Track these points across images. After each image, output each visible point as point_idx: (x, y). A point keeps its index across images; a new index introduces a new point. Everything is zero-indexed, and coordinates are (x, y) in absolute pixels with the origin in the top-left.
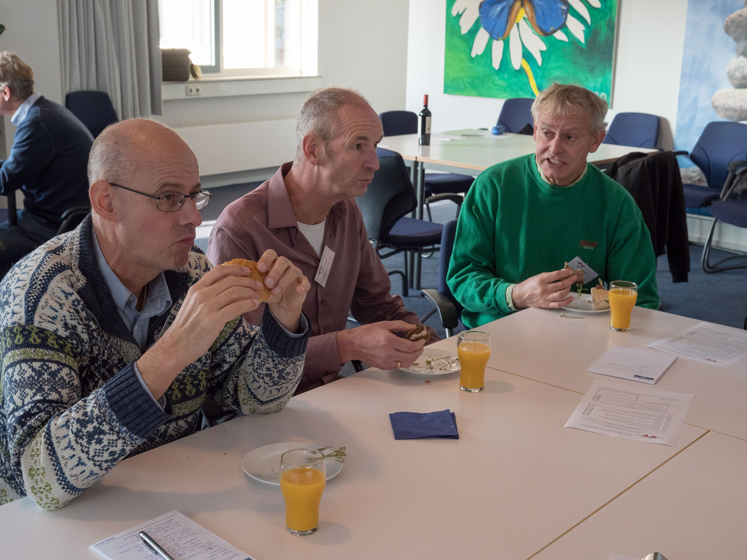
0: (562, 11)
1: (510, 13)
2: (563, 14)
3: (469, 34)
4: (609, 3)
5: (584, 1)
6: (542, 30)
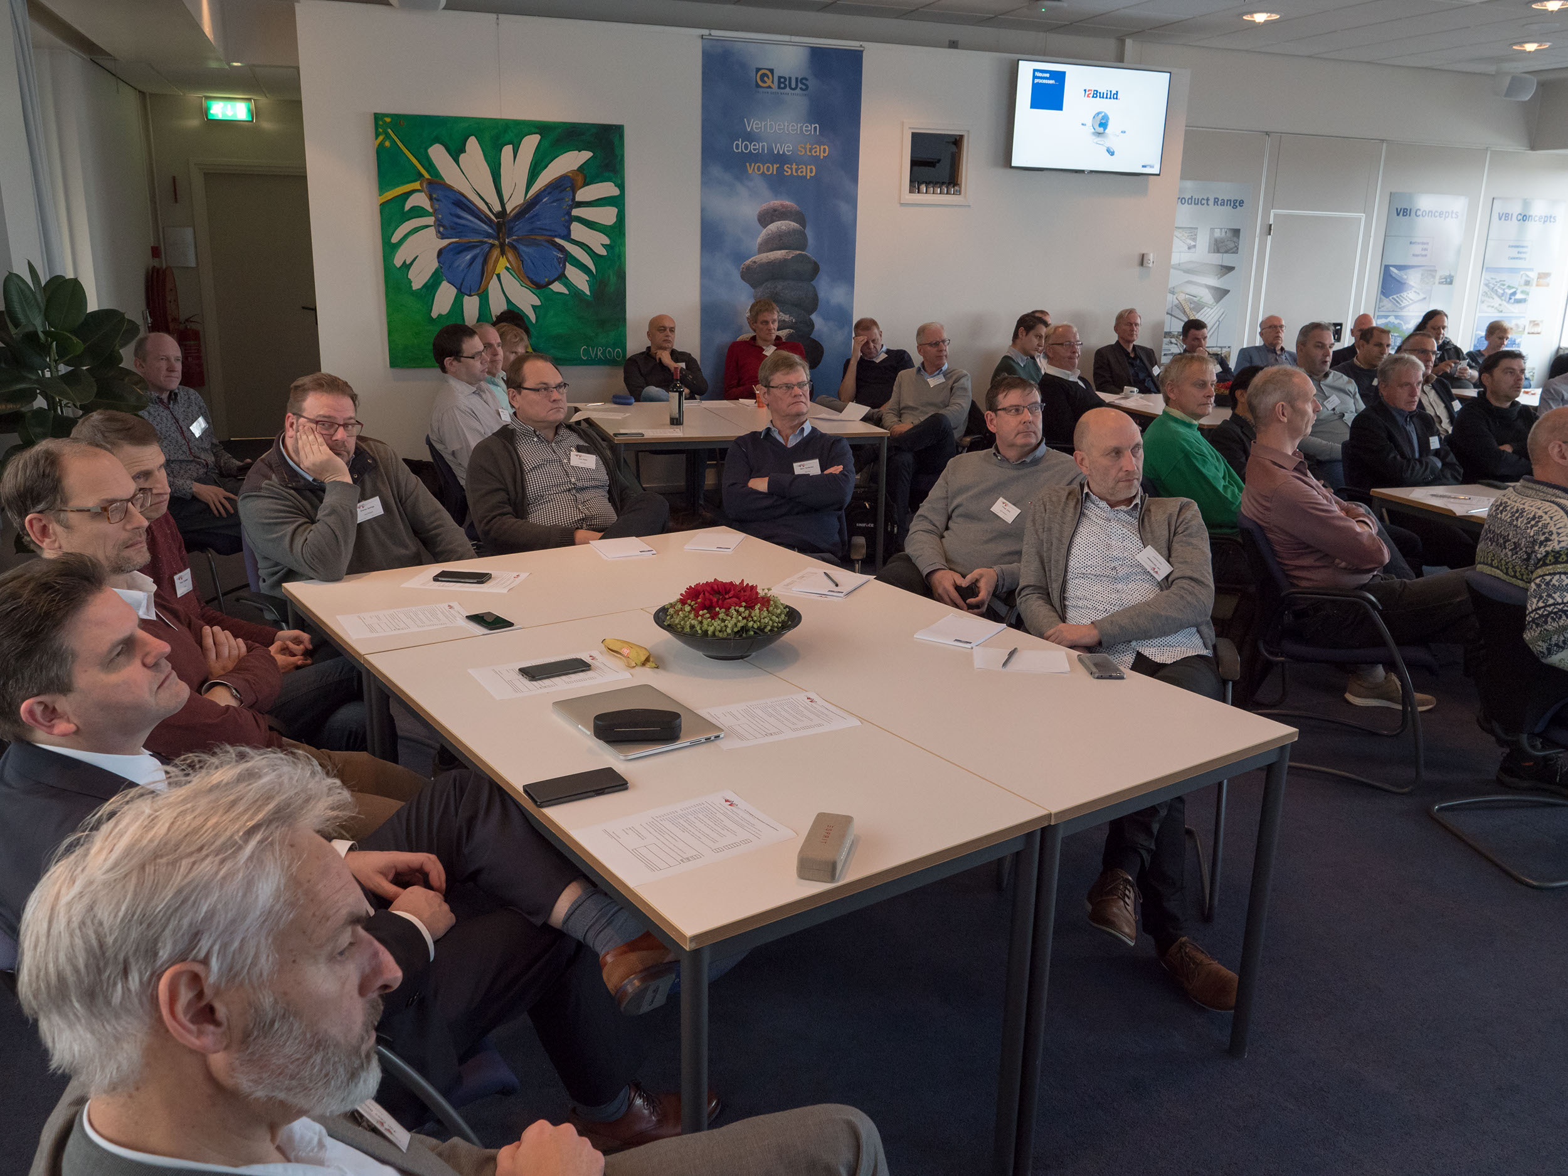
0: (558, 259)
1: (485, 262)
2: (560, 263)
3: (424, 290)
4: (617, 250)
5: (586, 248)
6: (532, 282)
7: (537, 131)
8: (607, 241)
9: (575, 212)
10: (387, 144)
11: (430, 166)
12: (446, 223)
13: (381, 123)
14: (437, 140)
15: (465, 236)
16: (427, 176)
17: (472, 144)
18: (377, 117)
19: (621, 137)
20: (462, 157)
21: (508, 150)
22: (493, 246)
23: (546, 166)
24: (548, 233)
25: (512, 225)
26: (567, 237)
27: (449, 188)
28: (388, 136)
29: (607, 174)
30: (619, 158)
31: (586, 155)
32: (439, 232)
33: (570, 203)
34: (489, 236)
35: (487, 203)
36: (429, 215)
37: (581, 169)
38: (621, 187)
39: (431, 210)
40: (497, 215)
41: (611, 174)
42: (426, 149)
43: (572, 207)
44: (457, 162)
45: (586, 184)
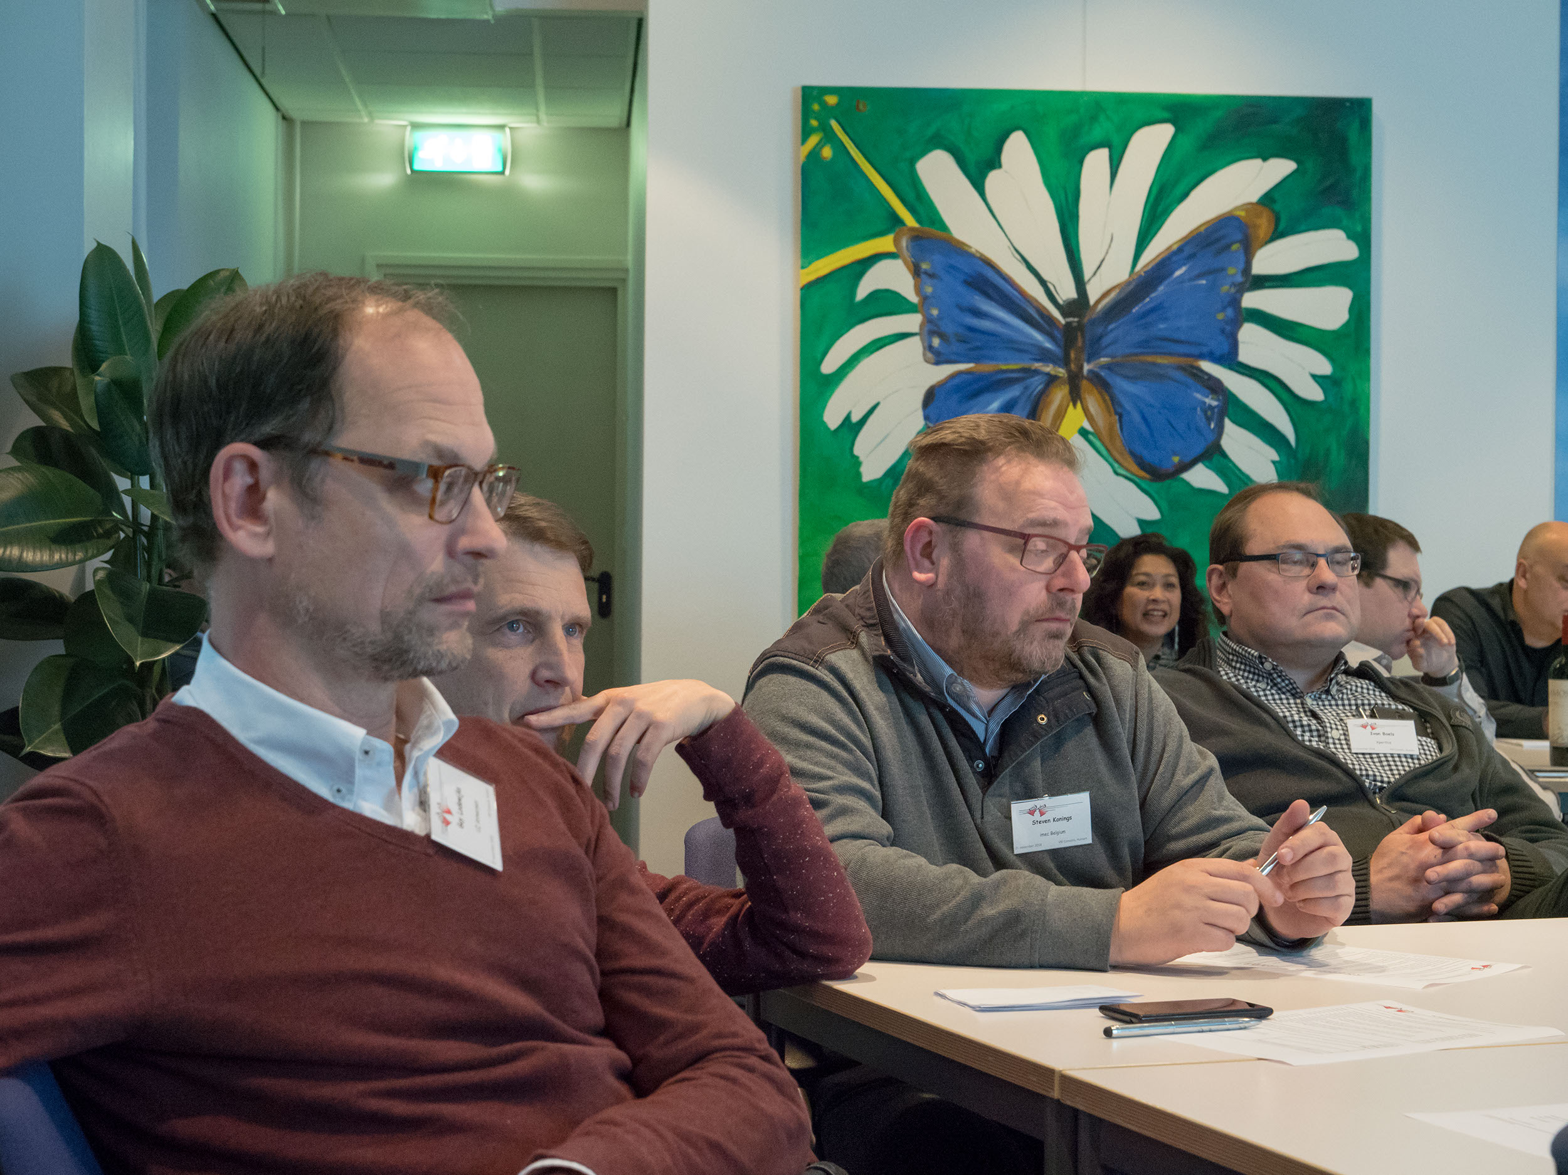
0: (1205, 412)
2: (1209, 420)
4: (1348, 388)
5: (1273, 384)
6: (1142, 464)
7: (1166, 115)
8: (1324, 367)
9: (1252, 300)
10: (827, 152)
11: (918, 200)
12: (949, 328)
13: (816, 107)
14: (937, 142)
15: (992, 359)
16: (910, 221)
17: (1017, 148)
18: (810, 96)
19: (1365, 124)
20: (993, 180)
21: (1097, 161)
22: (1052, 380)
23: (1186, 195)
24: (1182, 349)
25: (1100, 330)
26: (1230, 359)
27: (957, 249)
28: (829, 137)
29: (1327, 211)
30: (1358, 174)
31: (1281, 168)
32: (930, 348)
33: (1239, 279)
34: (1045, 356)
35: (1043, 283)
36: (909, 308)
37: (1268, 199)
38: (1363, 239)
39: (914, 298)
40: (1068, 309)
41: (1339, 211)
42: (912, 162)
43: (1242, 289)
44: (979, 187)
45: (1278, 234)
